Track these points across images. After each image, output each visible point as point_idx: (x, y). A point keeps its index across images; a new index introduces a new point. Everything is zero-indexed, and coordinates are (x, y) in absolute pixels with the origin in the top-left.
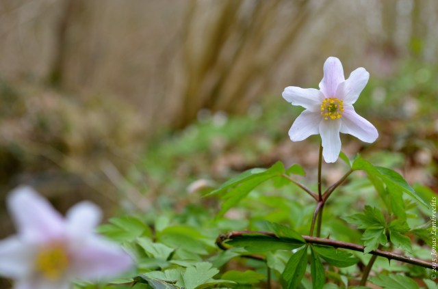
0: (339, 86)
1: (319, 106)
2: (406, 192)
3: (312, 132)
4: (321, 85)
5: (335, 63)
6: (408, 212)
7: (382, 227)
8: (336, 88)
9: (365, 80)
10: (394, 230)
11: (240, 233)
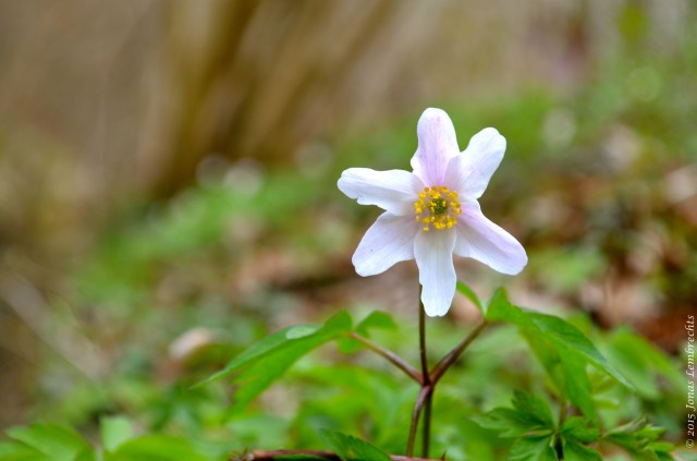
0: (449, 165)
1: (412, 203)
2: (593, 363)
3: (400, 256)
4: (415, 162)
5: (439, 119)
6: (599, 397)
7: (547, 432)
8: (444, 167)
9: (498, 153)
10: (571, 436)
11: (270, 454)
